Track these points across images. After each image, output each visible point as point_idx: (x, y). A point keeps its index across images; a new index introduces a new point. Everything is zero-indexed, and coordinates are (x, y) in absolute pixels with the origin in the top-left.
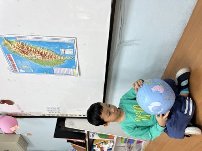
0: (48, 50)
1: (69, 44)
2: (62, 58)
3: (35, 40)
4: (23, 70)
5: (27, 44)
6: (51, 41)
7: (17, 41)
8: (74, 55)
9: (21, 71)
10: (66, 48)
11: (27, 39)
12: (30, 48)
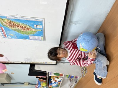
1: (40, 22)
4: (10, 36)
5: (14, 21)
7: (7, 19)
10: (37, 24)
11: (14, 18)
12: (15, 24)
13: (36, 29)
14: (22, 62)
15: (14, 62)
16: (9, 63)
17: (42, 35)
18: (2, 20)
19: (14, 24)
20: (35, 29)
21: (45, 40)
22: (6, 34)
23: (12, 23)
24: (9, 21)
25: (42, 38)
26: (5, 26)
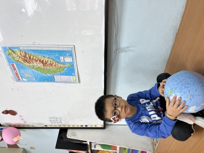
1: (68, 52)
3: (36, 49)
4: (25, 78)
5: (30, 53)
6: (51, 49)
7: (20, 51)
8: (73, 62)
9: (24, 80)
10: (65, 56)
11: (30, 48)
12: (32, 57)
13: (64, 63)
14: (46, 125)
15: (33, 124)
16: (26, 126)
17: (73, 74)
18: (14, 52)
19: (30, 57)
20: (62, 63)
21: (79, 82)
22: (19, 75)
23: (27, 56)
24: (23, 54)
25: (75, 79)
26: (18, 61)
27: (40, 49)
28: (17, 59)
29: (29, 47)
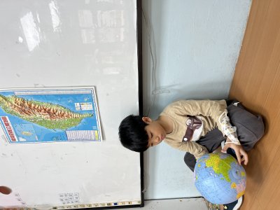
0: (58, 106)
1: (87, 95)
2: (77, 116)
3: (40, 93)
4: (23, 138)
5: (30, 100)
6: (62, 92)
7: (16, 97)
8: (94, 110)
9: (21, 139)
10: (82, 102)
11: (29, 93)
12: (33, 105)
13: (81, 112)
18: (6, 100)
19: (30, 106)
21: (103, 139)
22: (14, 134)
23: (26, 104)
24: (20, 102)
25: (97, 135)
26: (12, 112)
27: (45, 93)
28: (10, 109)
29: (28, 91)
